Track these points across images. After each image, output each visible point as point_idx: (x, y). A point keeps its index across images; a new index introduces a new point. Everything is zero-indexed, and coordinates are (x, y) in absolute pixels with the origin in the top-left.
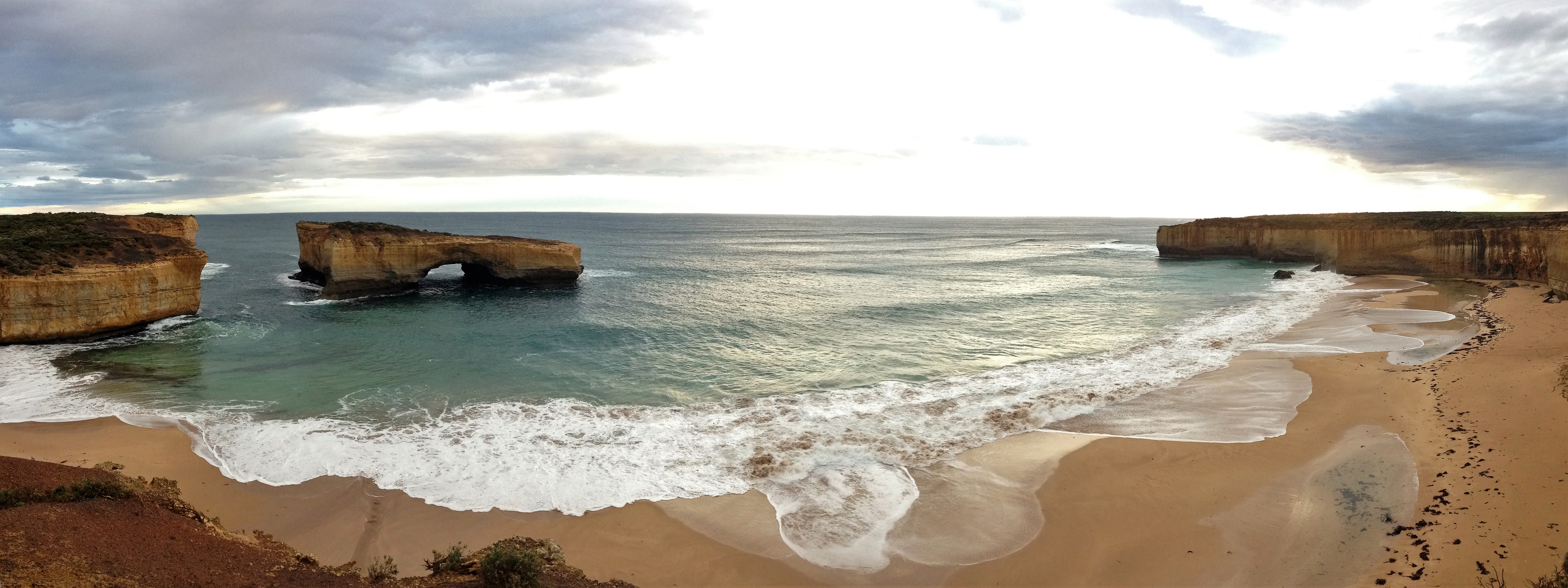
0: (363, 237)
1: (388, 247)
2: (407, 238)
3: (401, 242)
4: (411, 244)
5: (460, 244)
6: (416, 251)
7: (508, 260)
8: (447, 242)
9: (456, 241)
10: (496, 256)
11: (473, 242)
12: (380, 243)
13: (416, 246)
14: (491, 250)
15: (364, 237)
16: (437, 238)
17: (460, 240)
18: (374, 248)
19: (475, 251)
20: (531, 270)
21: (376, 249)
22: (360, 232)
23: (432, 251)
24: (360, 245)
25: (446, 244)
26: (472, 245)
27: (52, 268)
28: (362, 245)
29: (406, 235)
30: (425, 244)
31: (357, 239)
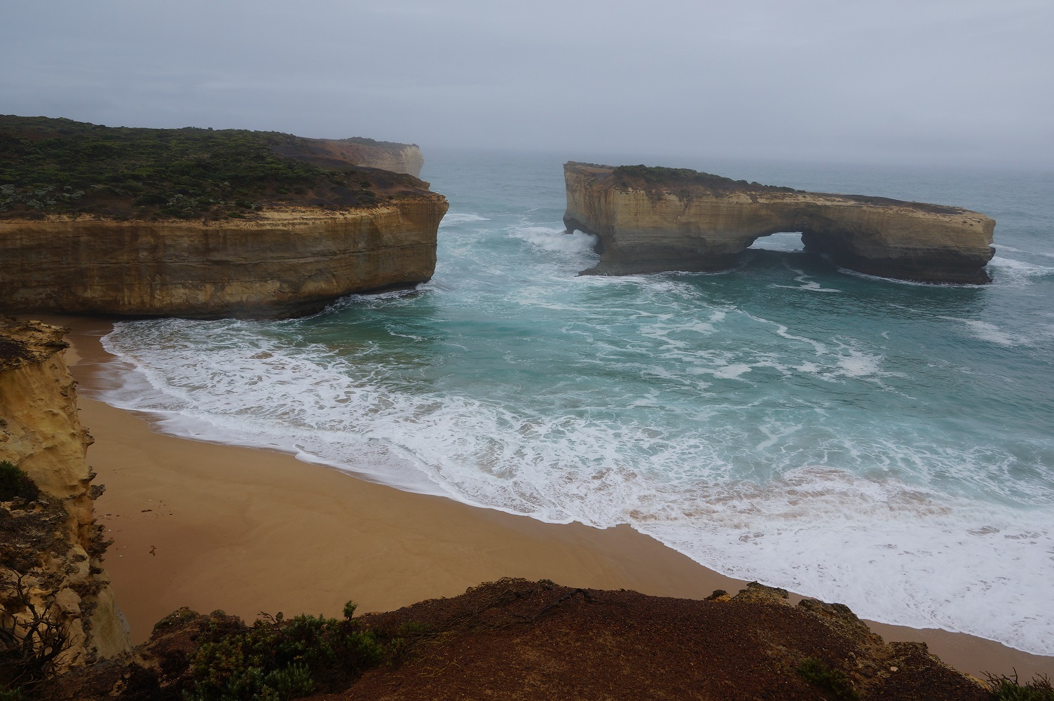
0: (662, 190)
1: (698, 203)
2: (726, 193)
3: (717, 197)
4: (734, 200)
5: (808, 205)
6: (739, 210)
7: (877, 232)
8: (788, 200)
9: (801, 199)
11: (829, 203)
12: (686, 198)
13: (742, 204)
14: (853, 216)
15: (666, 189)
16: (775, 194)
17: (809, 199)
18: (678, 203)
20: (913, 248)
21: (680, 205)
22: (661, 181)
23: (763, 212)
24: (657, 199)
25: (786, 204)
26: (826, 207)
27: (228, 210)
28: (660, 198)
29: (726, 188)
30: (756, 202)
31: (653, 191)
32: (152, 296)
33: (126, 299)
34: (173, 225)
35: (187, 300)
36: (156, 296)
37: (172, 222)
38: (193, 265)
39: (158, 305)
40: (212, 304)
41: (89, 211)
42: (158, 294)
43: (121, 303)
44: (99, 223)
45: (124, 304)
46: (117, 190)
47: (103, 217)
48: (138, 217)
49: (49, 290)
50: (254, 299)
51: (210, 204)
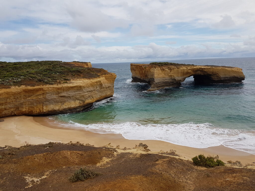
0: (164, 68)
1: (173, 70)
2: (180, 67)
3: (178, 68)
4: (182, 69)
6: (184, 71)
7: (218, 74)
10: (213, 72)
12: (170, 69)
13: (184, 69)
14: (211, 70)
18: (168, 71)
19: (205, 71)
20: (227, 77)
21: (169, 71)
22: (162, 65)
25: (195, 69)
27: (62, 81)
28: (163, 70)
29: (179, 66)
30: (187, 69)
31: (161, 68)
32: (43, 108)
33: (35, 110)
34: (48, 87)
36: (44, 108)
37: (48, 86)
38: (55, 98)
39: (45, 111)
40: (61, 109)
41: (24, 85)
42: (45, 108)
43: (34, 111)
44: (27, 88)
45: (34, 112)
46: (30, 78)
47: (28, 86)
48: (38, 85)
49: (12, 110)
50: (72, 106)
51: (56, 80)
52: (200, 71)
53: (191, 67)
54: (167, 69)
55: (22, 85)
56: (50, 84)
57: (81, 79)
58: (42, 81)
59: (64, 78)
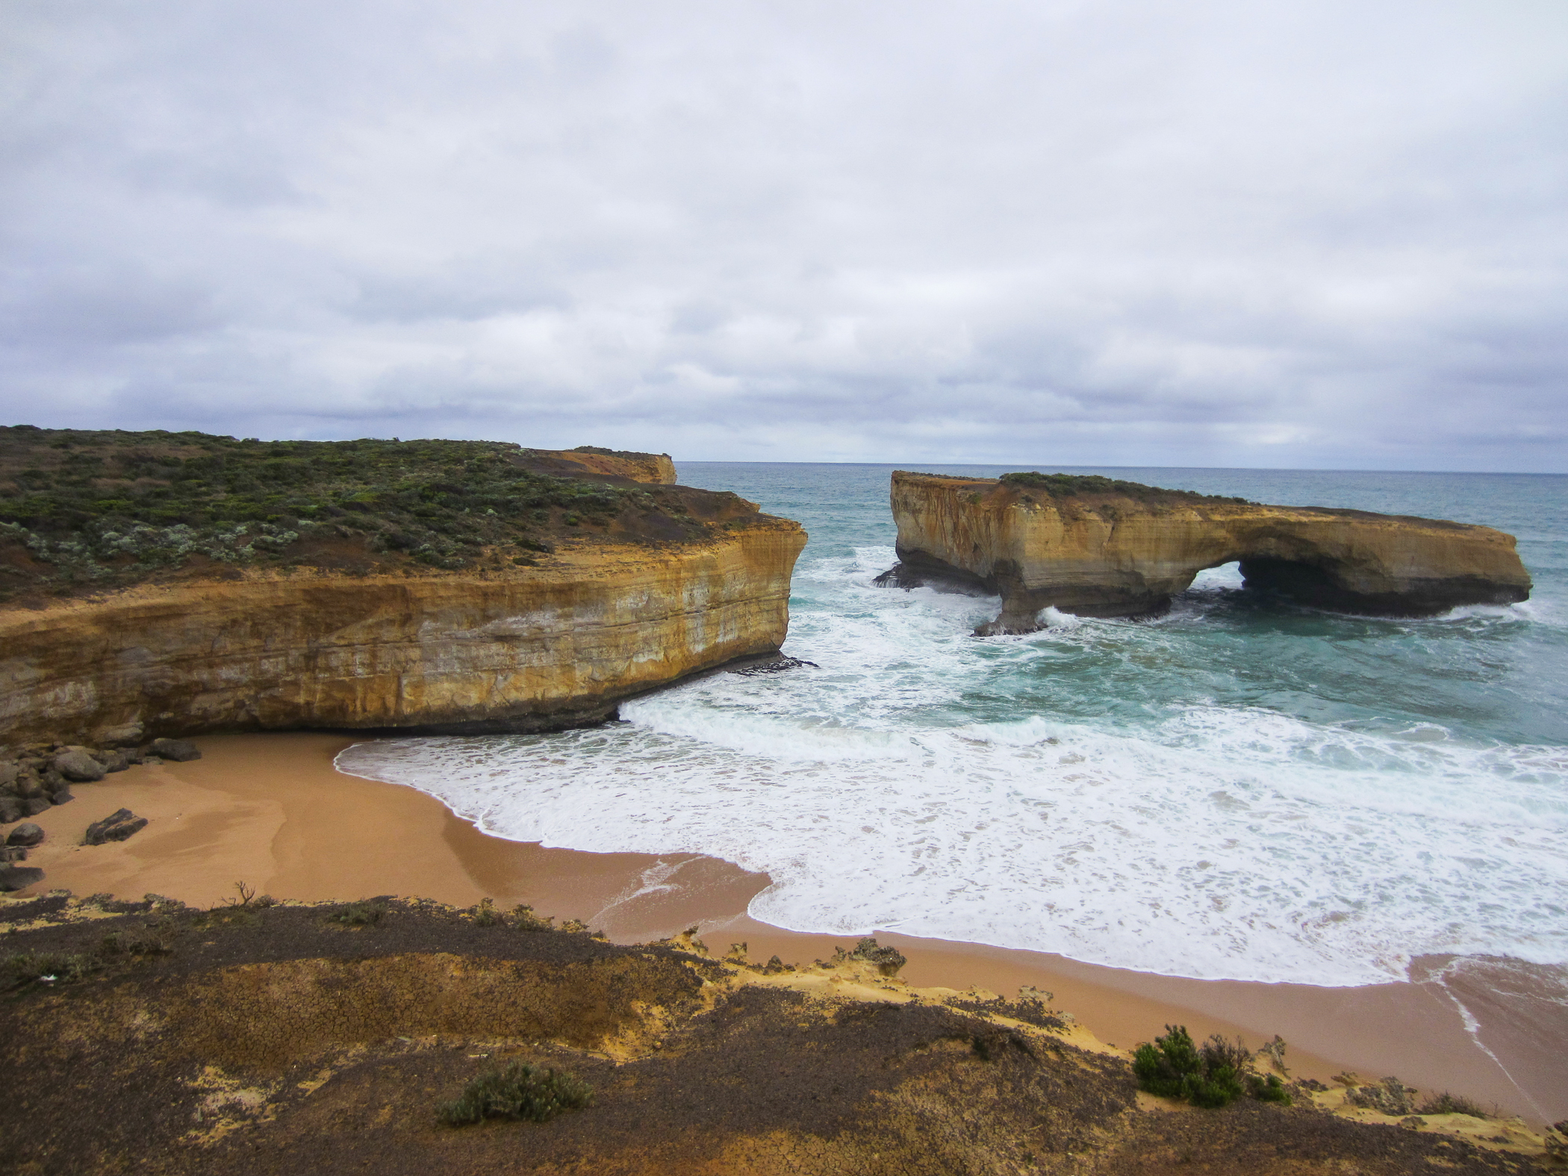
0: (1077, 505)
1: (1129, 524)
2: (1166, 507)
3: (1153, 514)
4: (1177, 518)
6: (1188, 533)
7: (1375, 557)
10: (1350, 549)
11: (1304, 519)
12: (1112, 516)
13: (1189, 523)
14: (1341, 536)
15: (1080, 504)
16: (1228, 507)
18: (1103, 524)
19: (1307, 536)
21: (1107, 528)
22: (1069, 493)
24: (1071, 518)
25: (1248, 522)
26: (1301, 524)
27: (509, 553)
28: (1076, 519)
29: (1161, 502)
30: (1208, 520)
31: (1065, 508)
32: (399, 696)
33: (358, 703)
34: (435, 580)
35: (452, 700)
36: (405, 695)
37: (435, 576)
39: (407, 710)
40: (492, 705)
41: (310, 562)
42: (408, 693)
43: (351, 709)
44: (324, 582)
45: (354, 712)
46: (344, 528)
47: (331, 571)
48: (383, 570)
49: (240, 694)
50: (554, 693)
51: (479, 544)
52: (1280, 536)
53: (1230, 512)
54: (1093, 516)
55: (300, 563)
56: (444, 567)
57: (608, 548)
58: (406, 551)
59: (520, 535)
